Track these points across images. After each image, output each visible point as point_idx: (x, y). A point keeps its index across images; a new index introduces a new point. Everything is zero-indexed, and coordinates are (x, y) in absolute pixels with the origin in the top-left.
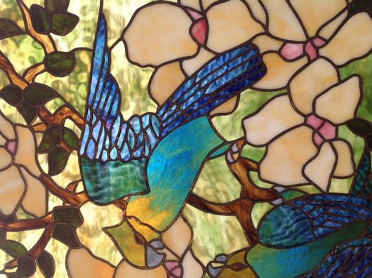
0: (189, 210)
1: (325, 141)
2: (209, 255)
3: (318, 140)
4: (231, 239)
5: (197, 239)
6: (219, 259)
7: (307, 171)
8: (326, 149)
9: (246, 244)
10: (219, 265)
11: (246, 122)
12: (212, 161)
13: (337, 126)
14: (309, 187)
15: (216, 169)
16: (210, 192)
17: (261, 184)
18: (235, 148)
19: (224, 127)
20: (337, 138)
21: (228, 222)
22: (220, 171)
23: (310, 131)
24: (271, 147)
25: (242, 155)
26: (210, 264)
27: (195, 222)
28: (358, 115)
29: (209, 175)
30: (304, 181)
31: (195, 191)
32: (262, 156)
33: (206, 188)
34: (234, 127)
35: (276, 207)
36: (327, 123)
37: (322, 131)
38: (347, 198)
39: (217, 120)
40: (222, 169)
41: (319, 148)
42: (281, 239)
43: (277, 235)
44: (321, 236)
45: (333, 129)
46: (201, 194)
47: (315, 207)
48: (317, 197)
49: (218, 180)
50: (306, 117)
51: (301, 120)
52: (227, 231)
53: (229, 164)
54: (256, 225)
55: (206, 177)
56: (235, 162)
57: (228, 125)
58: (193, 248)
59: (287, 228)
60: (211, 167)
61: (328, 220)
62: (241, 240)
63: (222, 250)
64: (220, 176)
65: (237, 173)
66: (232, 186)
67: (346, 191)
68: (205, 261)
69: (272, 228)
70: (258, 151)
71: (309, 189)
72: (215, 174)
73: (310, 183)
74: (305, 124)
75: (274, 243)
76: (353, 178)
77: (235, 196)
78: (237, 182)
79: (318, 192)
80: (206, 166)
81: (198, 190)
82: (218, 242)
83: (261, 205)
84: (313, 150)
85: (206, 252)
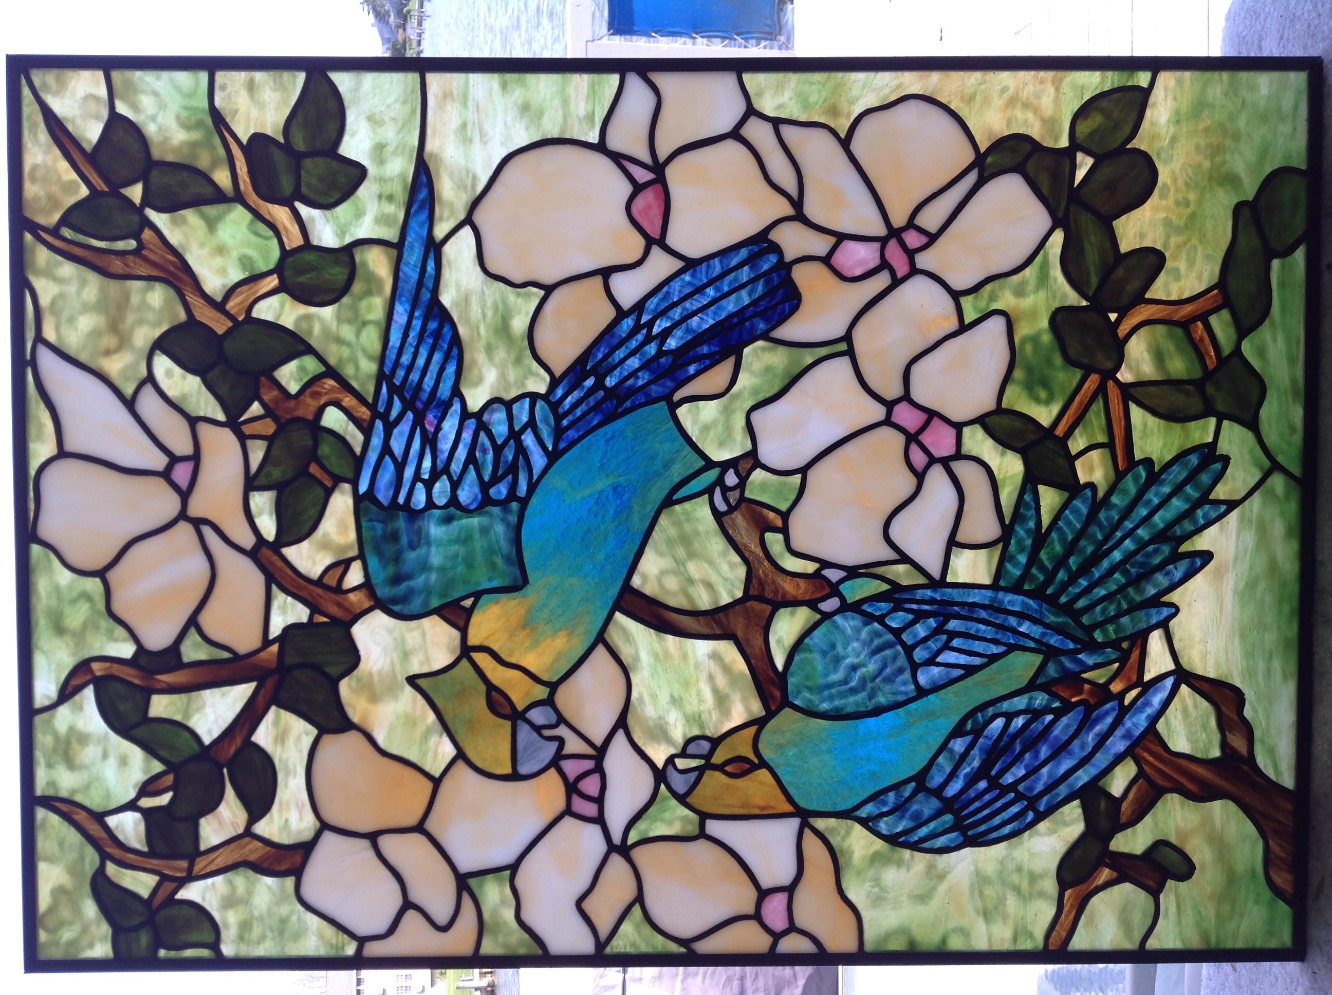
0: (624, 630)
1: (932, 460)
2: (669, 741)
3: (919, 458)
4: (722, 700)
5: (641, 699)
6: (691, 749)
7: (894, 532)
8: (937, 478)
9: (757, 708)
10: (694, 763)
11: (756, 417)
12: (677, 508)
13: (958, 427)
14: (901, 568)
15: (688, 528)
16: (672, 583)
17: (792, 564)
18: (731, 479)
19: (706, 429)
20: (959, 455)
21: (715, 656)
22: (697, 533)
23: (898, 440)
24: (812, 474)
25: (748, 494)
26: (670, 760)
27: (637, 658)
28: (1004, 405)
29: (670, 543)
30: (890, 555)
31: (636, 581)
32: (793, 497)
33: (663, 573)
34: (728, 429)
35: (826, 616)
36: (936, 421)
37: (925, 438)
38: (989, 593)
39: (690, 410)
40: (701, 528)
41: (920, 477)
42: (842, 695)
43: (829, 686)
44: (936, 688)
45: (949, 434)
46: (650, 589)
47: (920, 616)
48: (920, 594)
49: (692, 555)
50: (889, 405)
51: (877, 412)
52: (711, 678)
53: (718, 515)
54: (780, 664)
55: (664, 548)
56: (731, 509)
57: (714, 422)
58: (631, 721)
59: (854, 668)
60: (678, 524)
61: (946, 647)
62: (744, 700)
63: (701, 726)
64: (696, 546)
65: (737, 539)
66: (725, 568)
67: (987, 581)
68: (659, 756)
69: (820, 667)
70: (784, 484)
71: (901, 573)
72: (685, 540)
73: (904, 558)
74: (888, 422)
75: (825, 706)
76: (1000, 546)
77: (731, 593)
78: (737, 559)
79: (922, 580)
80: (663, 520)
81: (645, 578)
82: (692, 706)
83: (792, 614)
84: (907, 483)
85: (661, 733)
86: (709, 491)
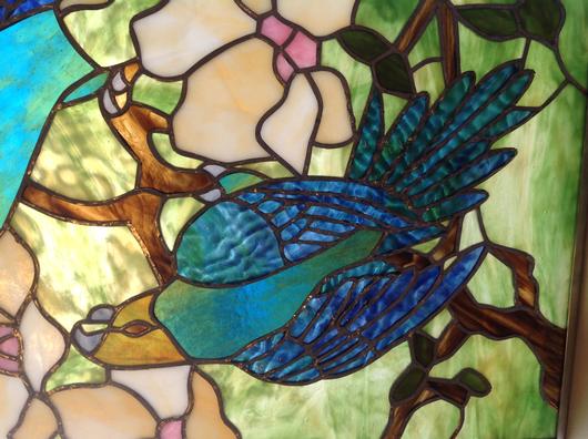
0: (27, 218)
1: (297, 71)
2: (75, 309)
3: (285, 69)
4: (120, 276)
5: (47, 277)
6: (96, 316)
7: (266, 133)
8: (300, 86)
9: (151, 281)
10: (98, 327)
11: (140, 26)
12: (70, 110)
13: (319, 40)
14: (271, 164)
15: (81, 128)
16: (69, 178)
17: (179, 161)
18: (118, 84)
19: (93, 36)
20: (319, 67)
21: (113, 240)
22: (89, 133)
23: (268, 51)
24: (194, 81)
25: (135, 98)
26: (78, 326)
27: (41, 243)
28: (358, 22)
29: (65, 141)
30: (262, 153)
31: (36, 175)
32: (176, 102)
33: (60, 168)
34: (114, 38)
35: (209, 205)
36: (300, 35)
37: (292, 51)
38: (343, 185)
39: (77, 19)
40: (93, 129)
41: (287, 85)
42: (222, 268)
43: (213, 261)
44: (298, 260)
45: (311, 47)
46: (50, 182)
47: (285, 203)
48: (287, 185)
49: (86, 152)
50: (260, 19)
51: (249, 26)
52: (110, 258)
53: (107, 116)
54: (170, 244)
55: (59, 146)
56: (120, 113)
57: (101, 30)
58: (41, 294)
59: (232, 246)
60: (70, 124)
61: (308, 228)
62: (140, 274)
63: (103, 297)
64: (90, 144)
65: (126, 137)
66: (118, 165)
67: (340, 174)
68: (68, 321)
69: (203, 247)
70: (167, 90)
71: (271, 169)
72: (79, 139)
73: (273, 156)
74: (258, 34)
75: (206, 277)
76: (351, 145)
77: (124, 186)
78: (127, 156)
79: (288, 174)
80: (57, 121)
81: (44, 173)
82: (94, 282)
83: (180, 203)
84: (273, 91)
85: (67, 303)
86: (99, 94)
